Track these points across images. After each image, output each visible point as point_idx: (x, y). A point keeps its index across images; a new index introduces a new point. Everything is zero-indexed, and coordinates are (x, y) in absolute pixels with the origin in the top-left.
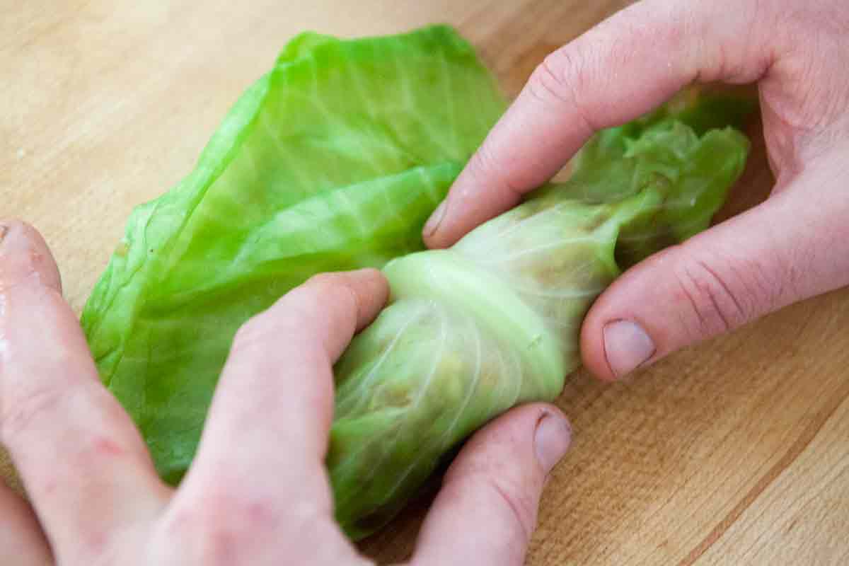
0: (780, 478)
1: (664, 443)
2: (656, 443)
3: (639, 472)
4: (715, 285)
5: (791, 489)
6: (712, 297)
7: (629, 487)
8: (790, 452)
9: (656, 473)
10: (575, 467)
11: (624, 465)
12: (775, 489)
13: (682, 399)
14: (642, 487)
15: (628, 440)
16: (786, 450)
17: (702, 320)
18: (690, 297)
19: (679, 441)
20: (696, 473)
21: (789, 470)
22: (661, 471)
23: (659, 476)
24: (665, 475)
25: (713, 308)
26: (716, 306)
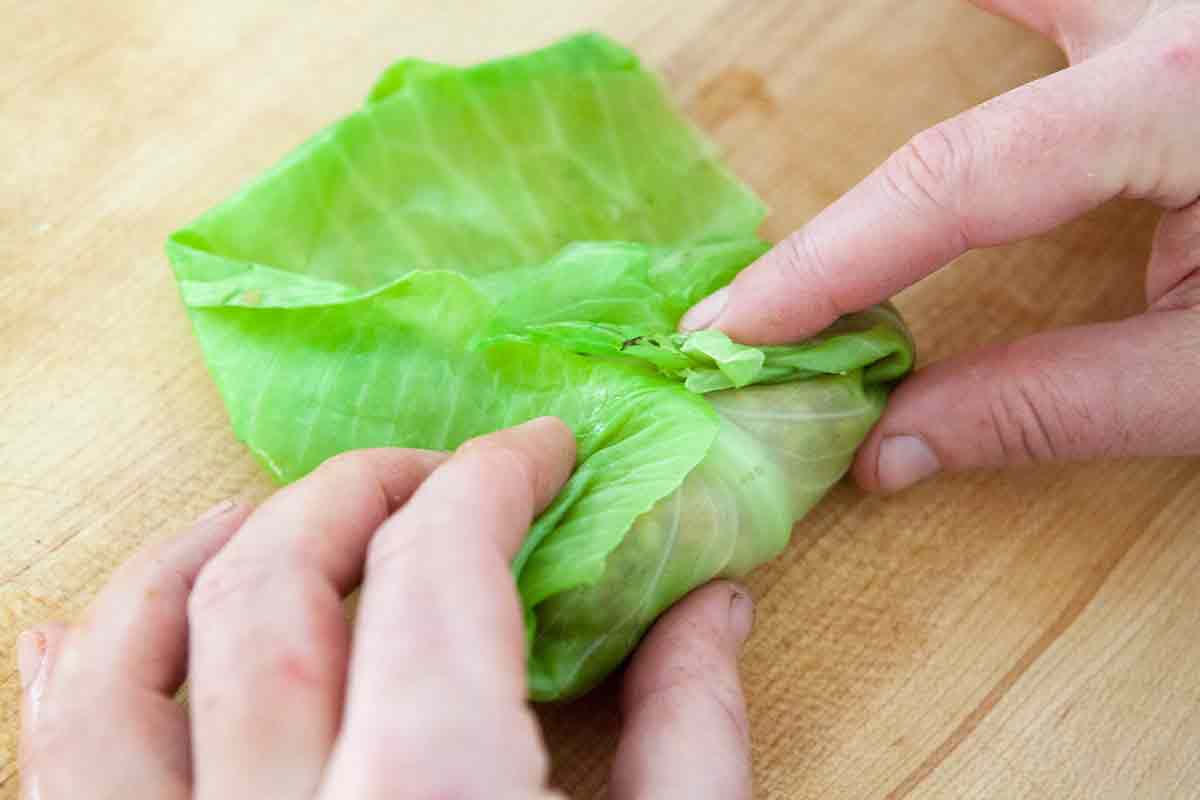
1: (898, 607)
2: (888, 607)
3: (866, 646)
4: (1031, 423)
5: (1065, 666)
6: (1023, 434)
7: (852, 667)
9: (888, 646)
10: (782, 641)
11: (847, 637)
14: (870, 666)
15: (852, 603)
17: (1006, 451)
18: (997, 426)
19: (918, 603)
20: (940, 646)
22: (895, 644)
23: (893, 651)
24: (900, 649)
25: (1022, 446)
26: (1025, 441)
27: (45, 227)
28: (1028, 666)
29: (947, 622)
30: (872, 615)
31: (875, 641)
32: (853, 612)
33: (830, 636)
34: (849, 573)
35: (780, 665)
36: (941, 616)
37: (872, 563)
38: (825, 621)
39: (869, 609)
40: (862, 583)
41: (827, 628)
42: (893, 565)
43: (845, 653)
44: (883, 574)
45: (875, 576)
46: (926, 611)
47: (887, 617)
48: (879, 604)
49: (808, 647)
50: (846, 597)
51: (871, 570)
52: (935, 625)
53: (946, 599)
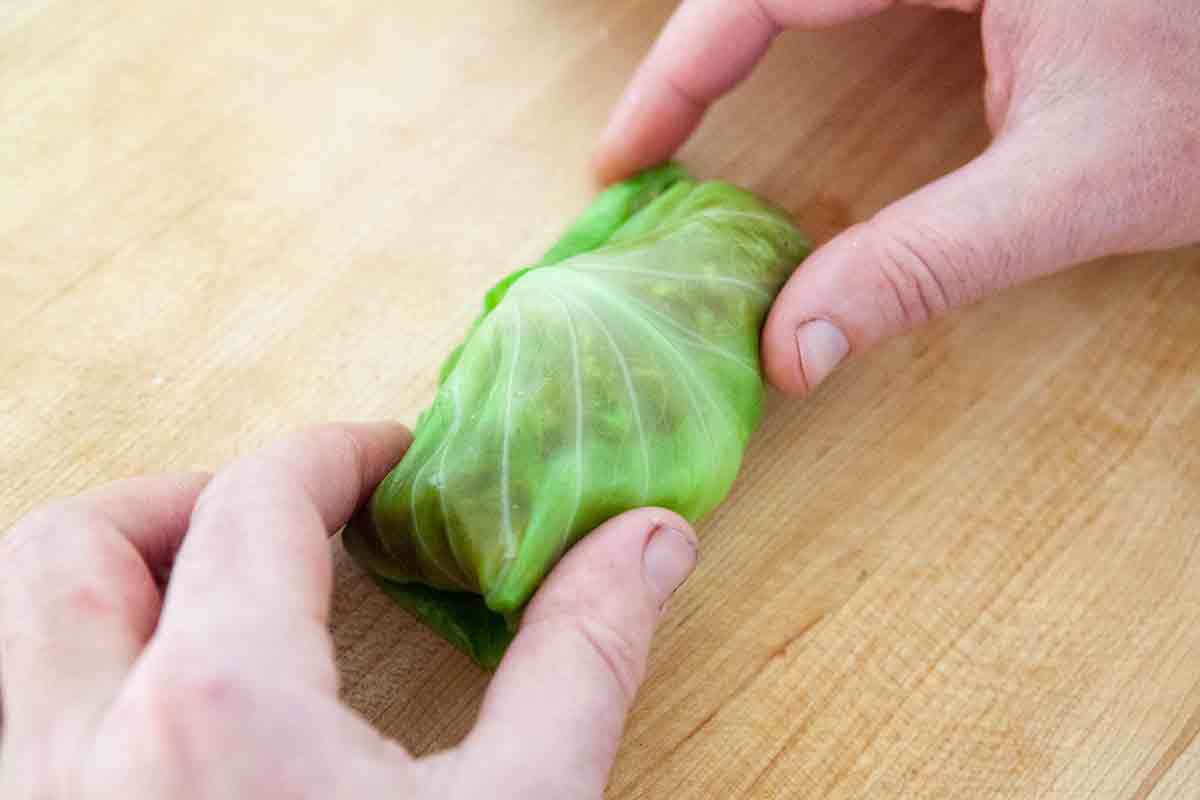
0: (1175, 768)
1: (1022, 730)
2: (1010, 731)
3: (992, 771)
4: (923, 273)
5: (1191, 784)
6: (918, 286)
7: (980, 793)
8: (1184, 733)
9: (1014, 770)
10: (908, 769)
11: (972, 761)
12: (1169, 784)
13: (1040, 668)
14: (998, 791)
15: (974, 727)
16: (1180, 730)
17: (905, 310)
18: (894, 284)
19: (1039, 725)
20: (1065, 768)
21: (1184, 757)
22: (1020, 768)
23: (1019, 775)
24: (1025, 773)
25: (919, 300)
26: (922, 296)
27: (159, 380)
28: (1155, 784)
29: (1070, 743)
30: (997, 739)
31: (1000, 767)
32: (976, 737)
33: (955, 760)
34: (970, 697)
35: (908, 793)
36: (1064, 738)
37: (991, 686)
38: (948, 747)
39: (992, 733)
40: (983, 706)
41: (951, 754)
42: (1011, 687)
43: (970, 779)
44: (1001, 697)
45: (995, 700)
46: (1048, 733)
47: (1009, 741)
48: (1003, 728)
49: (935, 774)
50: (969, 721)
51: (989, 694)
52: (1057, 748)
53: (1068, 719)
